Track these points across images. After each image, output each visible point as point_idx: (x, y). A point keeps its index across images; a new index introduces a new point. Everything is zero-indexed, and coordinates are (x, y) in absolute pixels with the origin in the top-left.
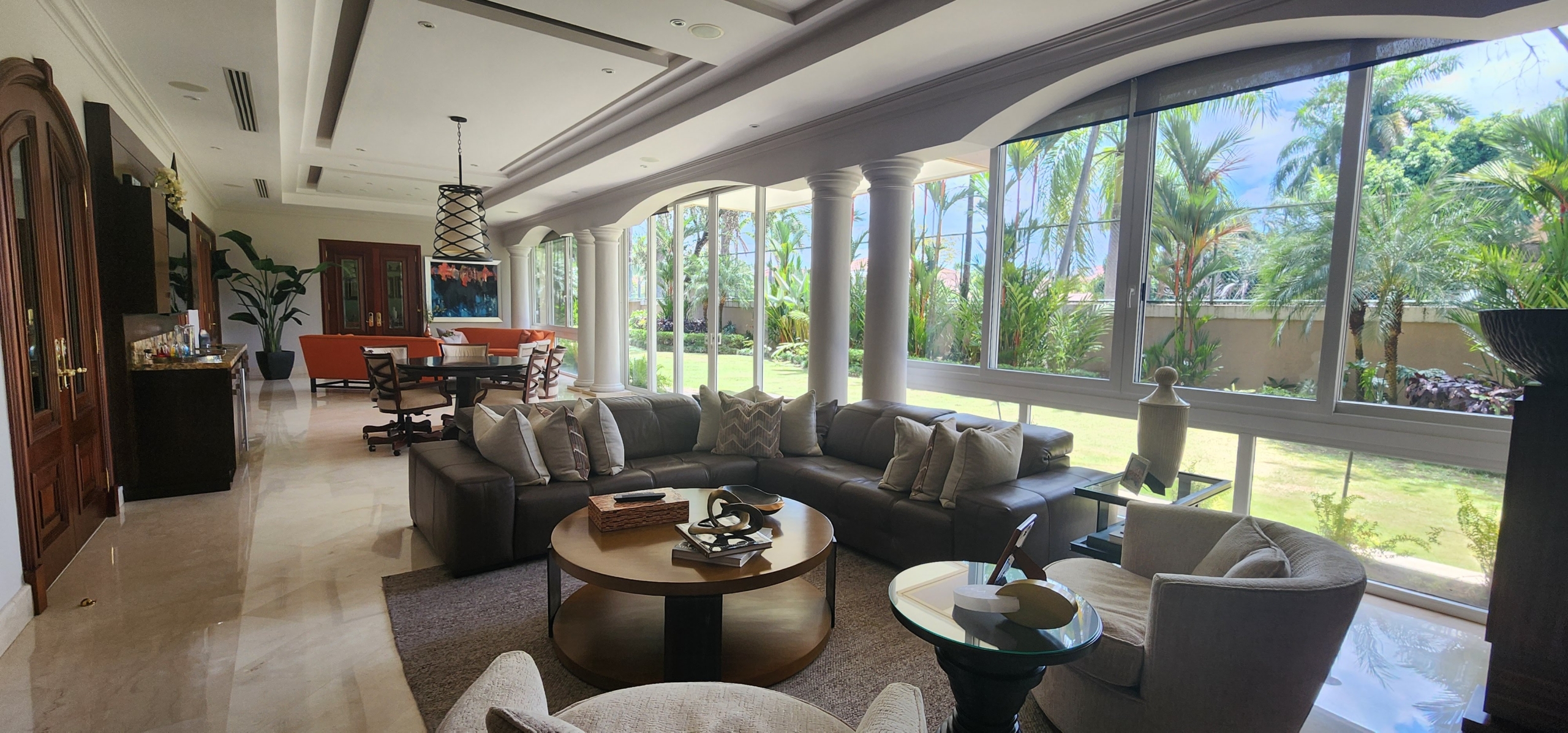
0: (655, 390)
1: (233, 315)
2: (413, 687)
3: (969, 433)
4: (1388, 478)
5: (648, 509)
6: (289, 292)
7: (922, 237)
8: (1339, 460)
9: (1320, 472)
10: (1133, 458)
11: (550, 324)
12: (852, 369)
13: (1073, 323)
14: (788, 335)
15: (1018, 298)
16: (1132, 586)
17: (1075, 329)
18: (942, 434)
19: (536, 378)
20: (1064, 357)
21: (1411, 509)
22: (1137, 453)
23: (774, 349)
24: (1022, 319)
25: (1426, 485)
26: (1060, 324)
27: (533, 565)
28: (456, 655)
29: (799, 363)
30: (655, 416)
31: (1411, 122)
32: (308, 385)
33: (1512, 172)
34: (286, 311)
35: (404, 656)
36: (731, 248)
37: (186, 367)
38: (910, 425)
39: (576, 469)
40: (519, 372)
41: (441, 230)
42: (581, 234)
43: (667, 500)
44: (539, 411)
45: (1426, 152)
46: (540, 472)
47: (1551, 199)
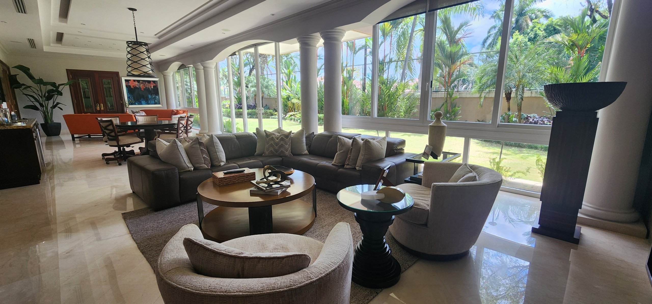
1: (25, 106)
2: (143, 253)
3: (366, 141)
5: (238, 176)
6: (54, 94)
7: (346, 66)
10: (427, 146)
11: (185, 107)
12: (319, 122)
13: (407, 101)
14: (292, 110)
15: (385, 91)
17: (407, 103)
18: (356, 142)
19: (182, 129)
20: (403, 115)
23: (286, 115)
24: (386, 100)
25: (528, 156)
26: (402, 101)
27: (189, 204)
29: (297, 121)
30: (237, 142)
31: (532, 19)
32: (70, 137)
33: (563, 38)
34: (53, 104)
35: (137, 242)
36: (265, 73)
37: (8, 128)
38: (343, 139)
39: (205, 164)
40: (174, 127)
41: (129, 62)
42: (196, 65)
43: (245, 172)
44: (186, 140)
45: (536, 32)
46: (189, 166)
47: (575, 49)
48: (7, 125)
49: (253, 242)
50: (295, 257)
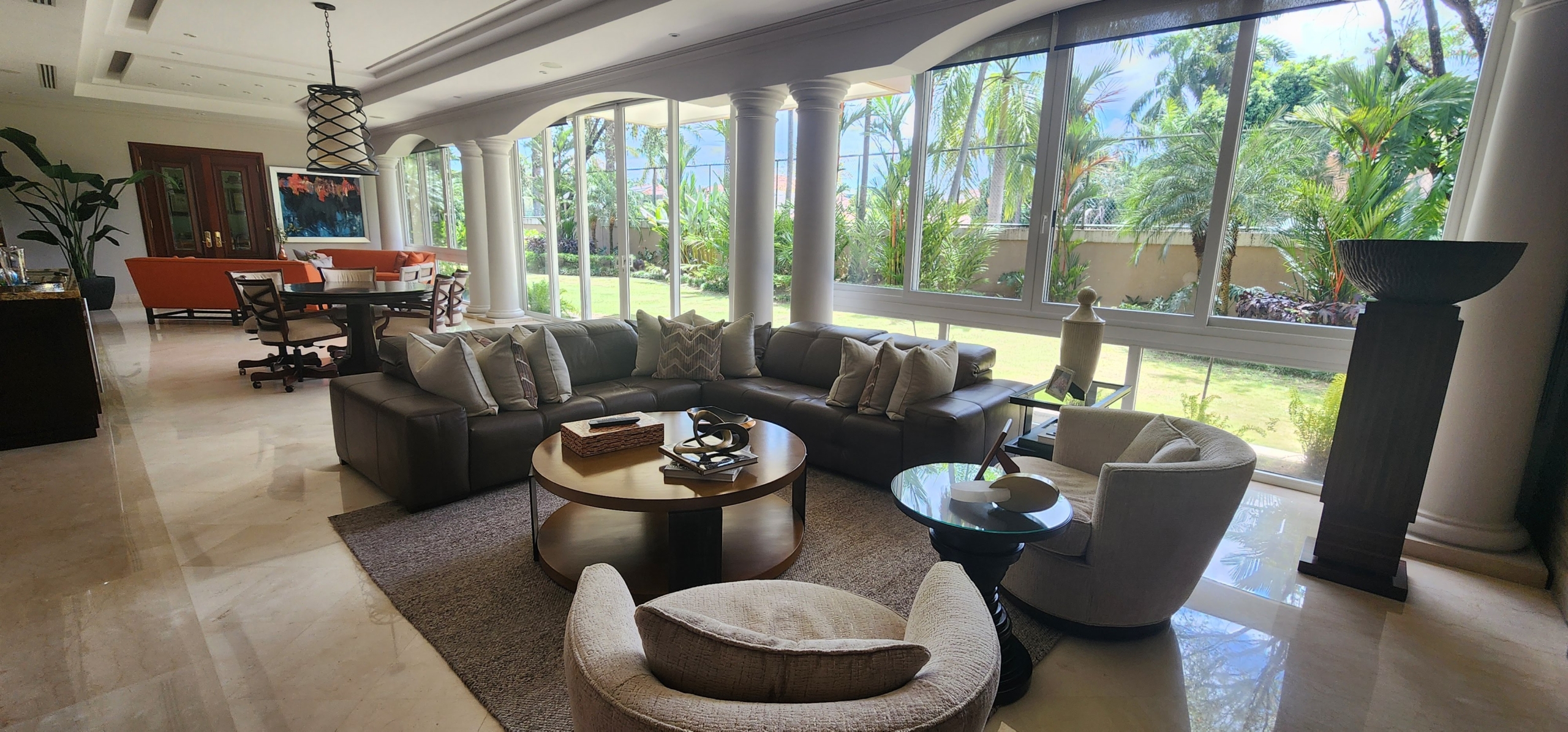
0: (559, 315)
1: (24, 234)
2: (410, 618)
3: (916, 351)
4: (1221, 381)
5: (626, 433)
6: (98, 205)
8: (1183, 367)
9: (1171, 378)
10: (1058, 369)
11: (428, 245)
12: (779, 296)
13: (964, 245)
16: (1068, 476)
17: (965, 251)
18: (888, 353)
19: (443, 305)
20: (954, 278)
21: (1239, 405)
22: (1059, 364)
25: (1249, 386)
26: (951, 246)
27: (490, 495)
28: (443, 585)
30: (591, 342)
32: (141, 314)
33: (1330, 114)
34: (96, 228)
35: (388, 590)
37: (21, 297)
38: (856, 345)
39: (526, 398)
40: (421, 299)
41: (314, 138)
42: (466, 145)
43: (641, 424)
44: (477, 339)
45: (1257, 90)
46: (488, 402)
47: (1355, 139)
48: (19, 289)
49: (720, 601)
50: (898, 651)
